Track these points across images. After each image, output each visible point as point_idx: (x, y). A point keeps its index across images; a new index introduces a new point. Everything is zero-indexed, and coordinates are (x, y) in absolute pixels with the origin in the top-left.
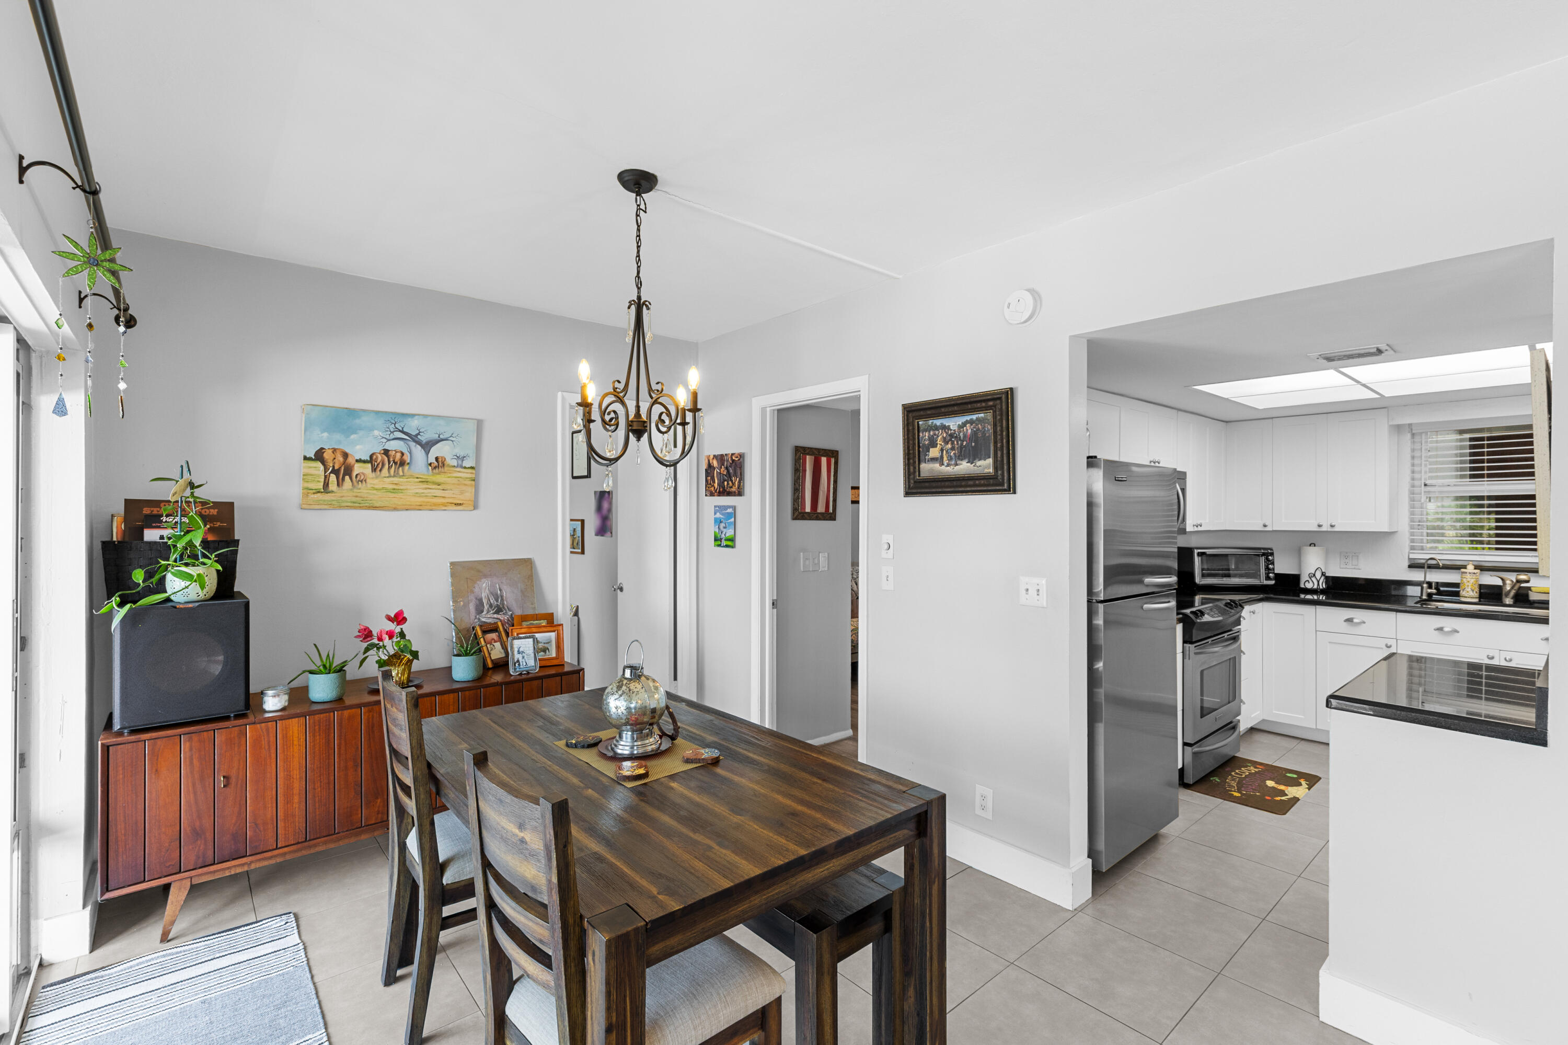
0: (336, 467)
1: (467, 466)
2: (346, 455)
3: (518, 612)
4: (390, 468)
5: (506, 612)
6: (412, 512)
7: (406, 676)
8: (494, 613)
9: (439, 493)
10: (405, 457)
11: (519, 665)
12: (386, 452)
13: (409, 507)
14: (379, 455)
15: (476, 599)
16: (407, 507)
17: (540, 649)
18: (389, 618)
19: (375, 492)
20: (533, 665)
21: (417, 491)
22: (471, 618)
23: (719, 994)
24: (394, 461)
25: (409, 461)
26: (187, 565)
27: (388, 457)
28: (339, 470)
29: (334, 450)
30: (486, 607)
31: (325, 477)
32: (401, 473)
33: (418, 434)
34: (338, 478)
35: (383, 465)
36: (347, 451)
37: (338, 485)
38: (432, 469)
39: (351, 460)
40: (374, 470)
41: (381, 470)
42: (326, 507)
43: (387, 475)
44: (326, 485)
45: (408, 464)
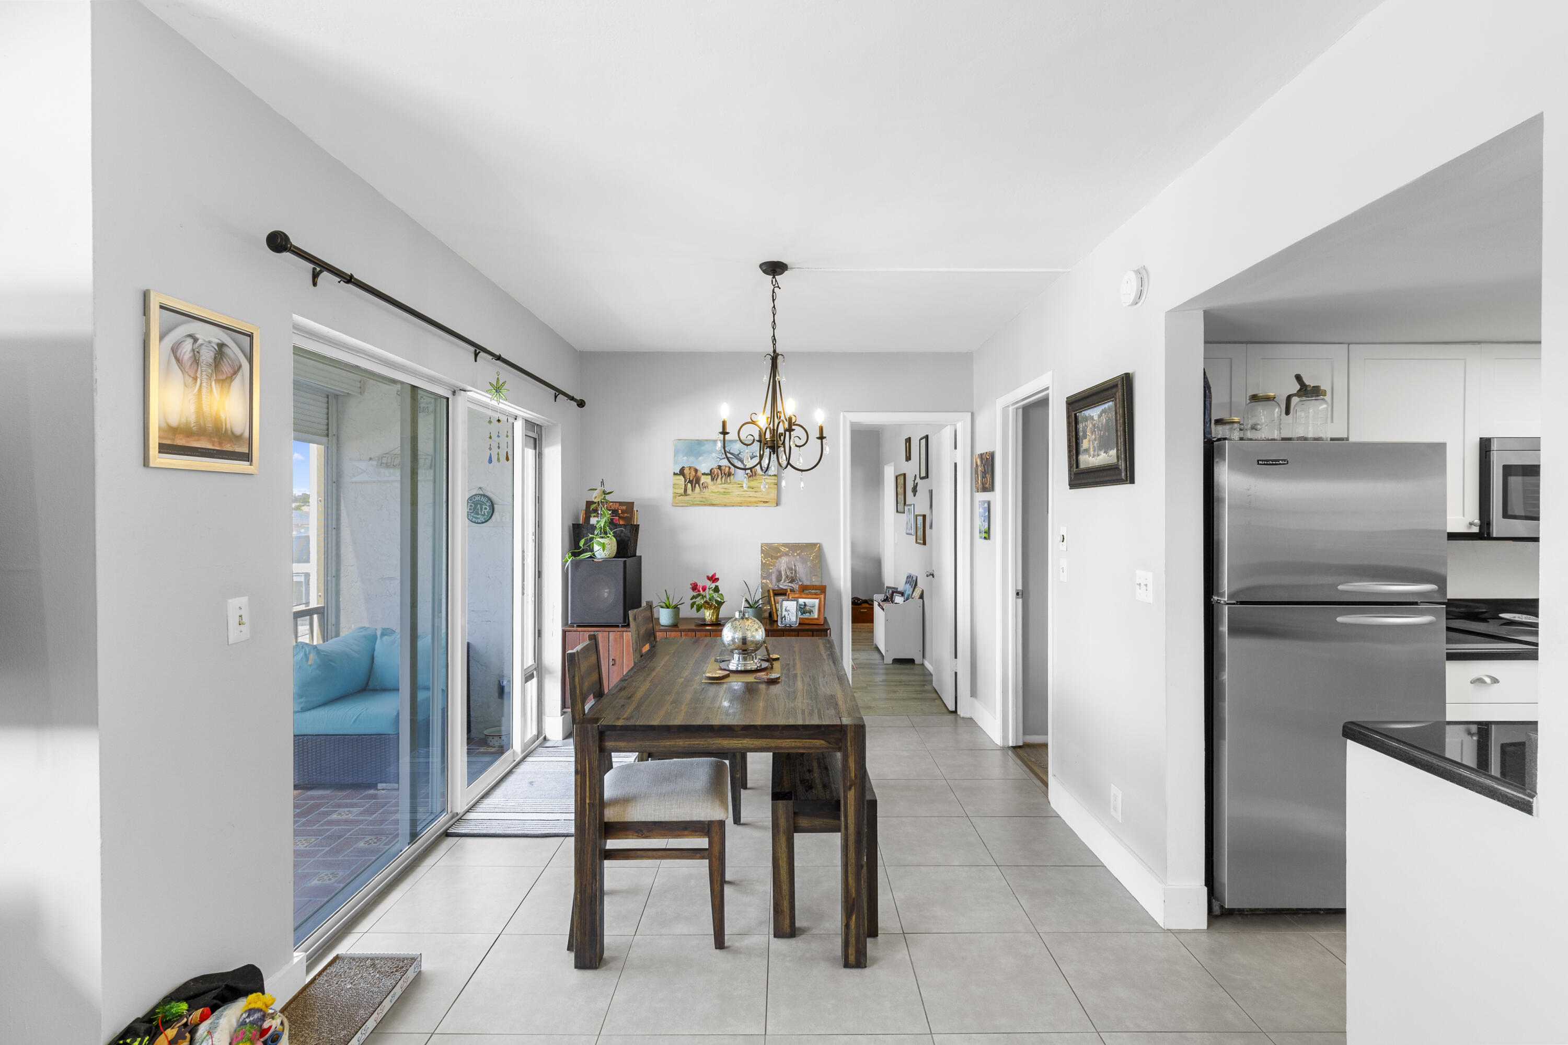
0: (691, 479)
1: (772, 475)
2: (696, 471)
3: (807, 583)
4: (722, 478)
5: (798, 583)
6: (736, 508)
7: (715, 617)
8: (789, 583)
9: (753, 494)
10: (731, 470)
11: (785, 619)
12: (720, 467)
13: (734, 504)
14: (716, 470)
15: (777, 571)
16: (732, 504)
17: (802, 609)
18: (708, 578)
19: (713, 494)
20: (795, 620)
21: (739, 493)
22: (772, 585)
23: (677, 800)
24: (724, 473)
25: (733, 473)
26: (602, 537)
27: (721, 470)
28: (693, 480)
29: (690, 468)
30: (784, 577)
31: (685, 485)
32: (729, 481)
33: (740, 454)
34: (692, 486)
35: (718, 476)
36: (697, 468)
37: (692, 490)
38: (748, 478)
39: (699, 474)
40: (713, 480)
41: (716, 480)
42: (686, 505)
43: (720, 483)
44: (686, 490)
45: (733, 474)
